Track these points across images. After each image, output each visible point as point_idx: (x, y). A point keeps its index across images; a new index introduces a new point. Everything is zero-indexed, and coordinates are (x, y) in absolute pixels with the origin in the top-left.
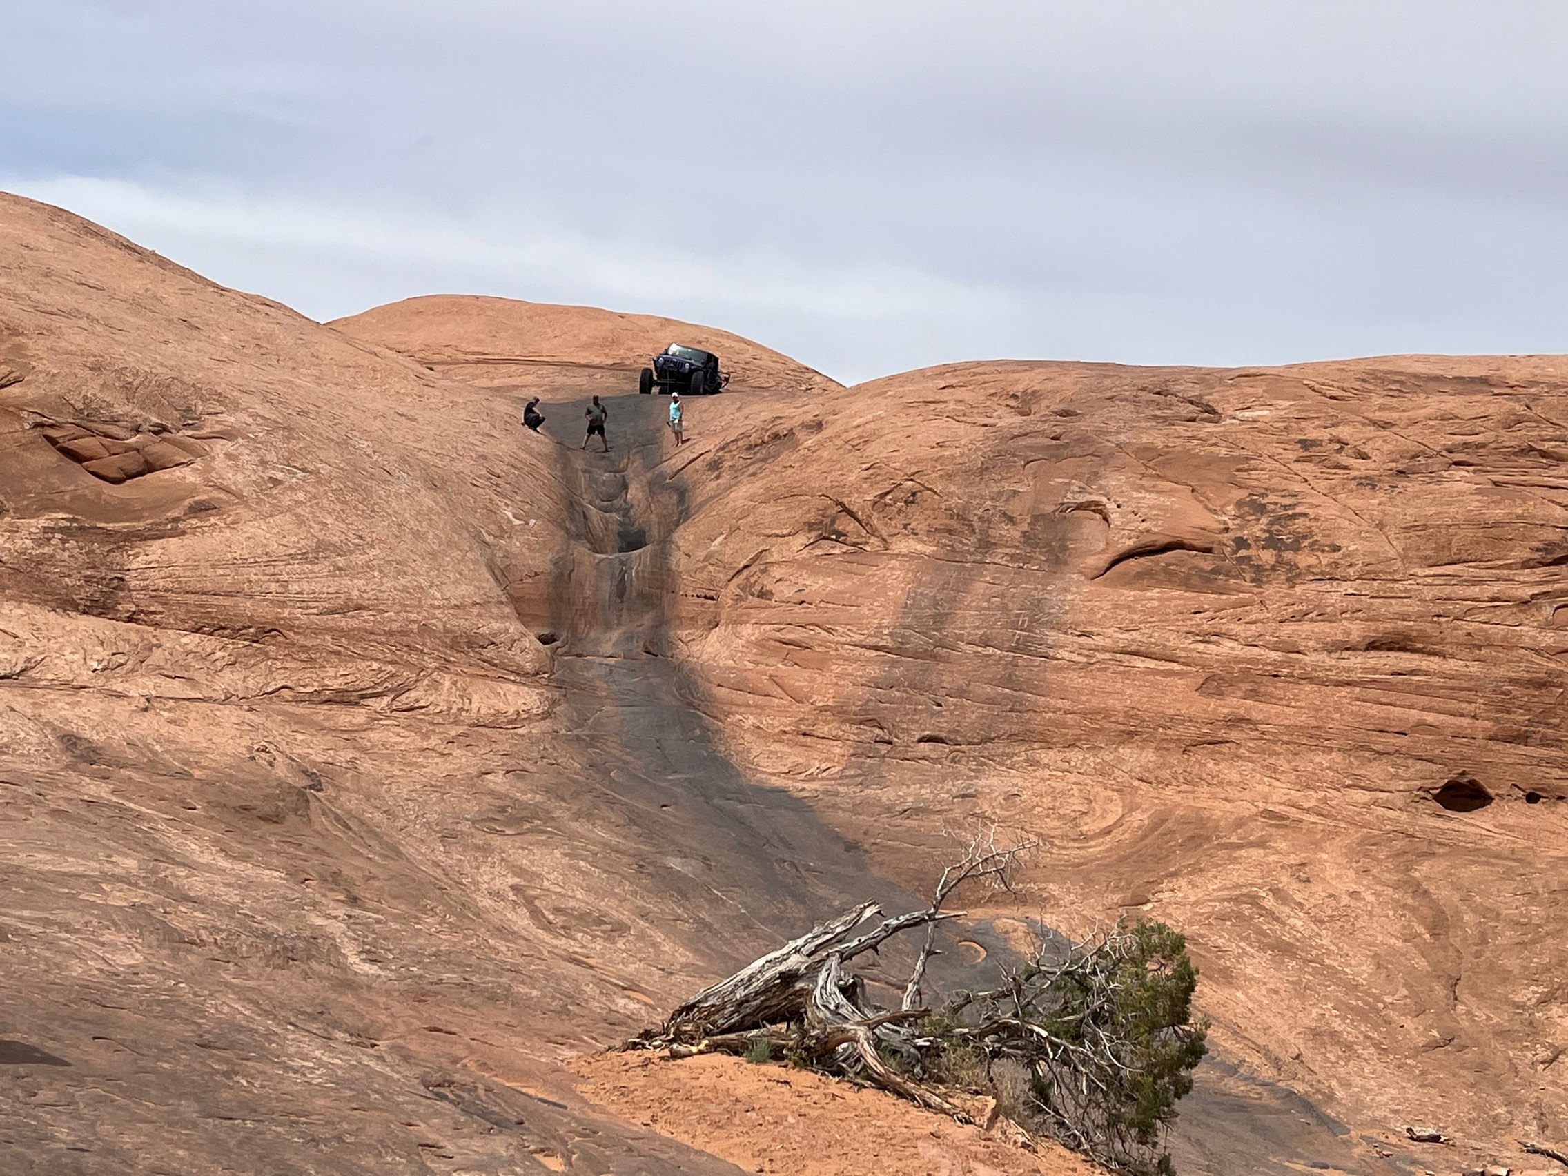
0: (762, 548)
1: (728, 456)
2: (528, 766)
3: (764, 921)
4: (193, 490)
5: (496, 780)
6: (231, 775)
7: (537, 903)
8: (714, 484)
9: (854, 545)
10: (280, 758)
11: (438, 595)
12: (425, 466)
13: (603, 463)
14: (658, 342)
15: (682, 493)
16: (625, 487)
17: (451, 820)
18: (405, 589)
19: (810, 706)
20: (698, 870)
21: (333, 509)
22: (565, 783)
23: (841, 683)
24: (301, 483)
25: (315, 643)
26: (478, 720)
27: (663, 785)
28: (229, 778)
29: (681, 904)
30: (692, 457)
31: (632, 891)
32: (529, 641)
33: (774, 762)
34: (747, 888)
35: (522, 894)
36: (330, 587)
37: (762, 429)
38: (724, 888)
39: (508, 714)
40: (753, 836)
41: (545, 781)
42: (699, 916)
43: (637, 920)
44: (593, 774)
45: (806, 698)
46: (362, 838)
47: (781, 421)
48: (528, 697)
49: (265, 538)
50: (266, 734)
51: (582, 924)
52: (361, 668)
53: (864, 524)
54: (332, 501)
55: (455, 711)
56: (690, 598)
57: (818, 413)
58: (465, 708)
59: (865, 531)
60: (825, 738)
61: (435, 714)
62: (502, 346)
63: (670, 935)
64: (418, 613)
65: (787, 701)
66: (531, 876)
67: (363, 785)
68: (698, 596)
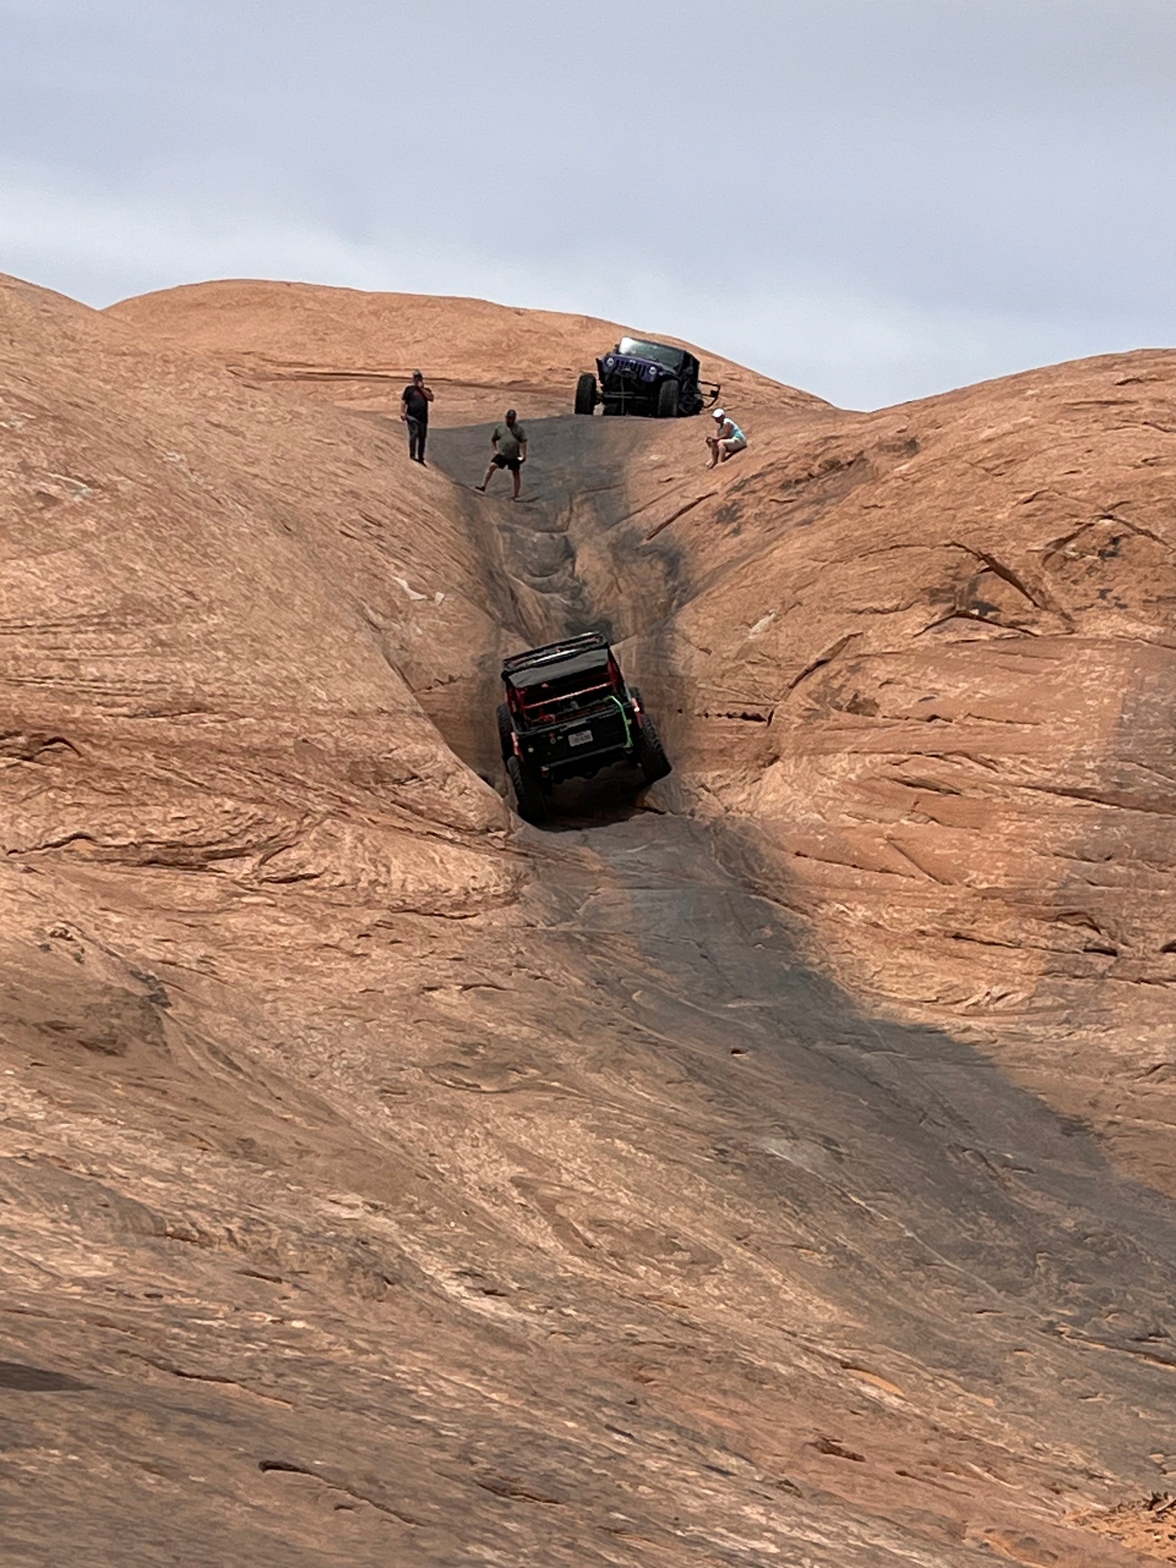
0: (847, 632)
1: (749, 499)
2: (497, 978)
3: (947, 1251)
5: (448, 999)
6: (18, 972)
7: (560, 1210)
8: (734, 541)
9: (1012, 625)
10: (90, 950)
11: (322, 694)
12: (269, 501)
13: (528, 518)
14: (581, 351)
15: (673, 560)
16: (569, 553)
17: (388, 1065)
18: (268, 682)
19: (965, 889)
20: (820, 1162)
21: (143, 548)
22: (565, 1009)
23: (1018, 850)
24: (88, 503)
25: (128, 764)
26: (404, 901)
27: (724, 1017)
28: (18, 977)
29: (800, 1220)
30: (684, 503)
31: (713, 1195)
32: (468, 778)
33: (908, 983)
34: (908, 1194)
35: (532, 1193)
36: (147, 672)
37: (807, 455)
38: (869, 1194)
39: (451, 893)
40: (898, 1106)
41: (531, 1004)
42: (835, 1242)
43: (731, 1245)
44: (605, 995)
45: (956, 876)
46: (263, 1084)
47: (839, 443)
48: (479, 868)
49: (39, 588)
50: (60, 910)
51: (642, 1250)
52: (206, 808)
53: (1028, 591)
54: (140, 535)
55: (366, 885)
56: (715, 719)
57: (904, 427)
58: (381, 880)
59: (1031, 603)
60: (994, 944)
61: (332, 888)
62: (335, 355)
63: (793, 1273)
64: (293, 720)
65: (922, 881)
66: (540, 1164)
67: (232, 1000)
68: (730, 716)
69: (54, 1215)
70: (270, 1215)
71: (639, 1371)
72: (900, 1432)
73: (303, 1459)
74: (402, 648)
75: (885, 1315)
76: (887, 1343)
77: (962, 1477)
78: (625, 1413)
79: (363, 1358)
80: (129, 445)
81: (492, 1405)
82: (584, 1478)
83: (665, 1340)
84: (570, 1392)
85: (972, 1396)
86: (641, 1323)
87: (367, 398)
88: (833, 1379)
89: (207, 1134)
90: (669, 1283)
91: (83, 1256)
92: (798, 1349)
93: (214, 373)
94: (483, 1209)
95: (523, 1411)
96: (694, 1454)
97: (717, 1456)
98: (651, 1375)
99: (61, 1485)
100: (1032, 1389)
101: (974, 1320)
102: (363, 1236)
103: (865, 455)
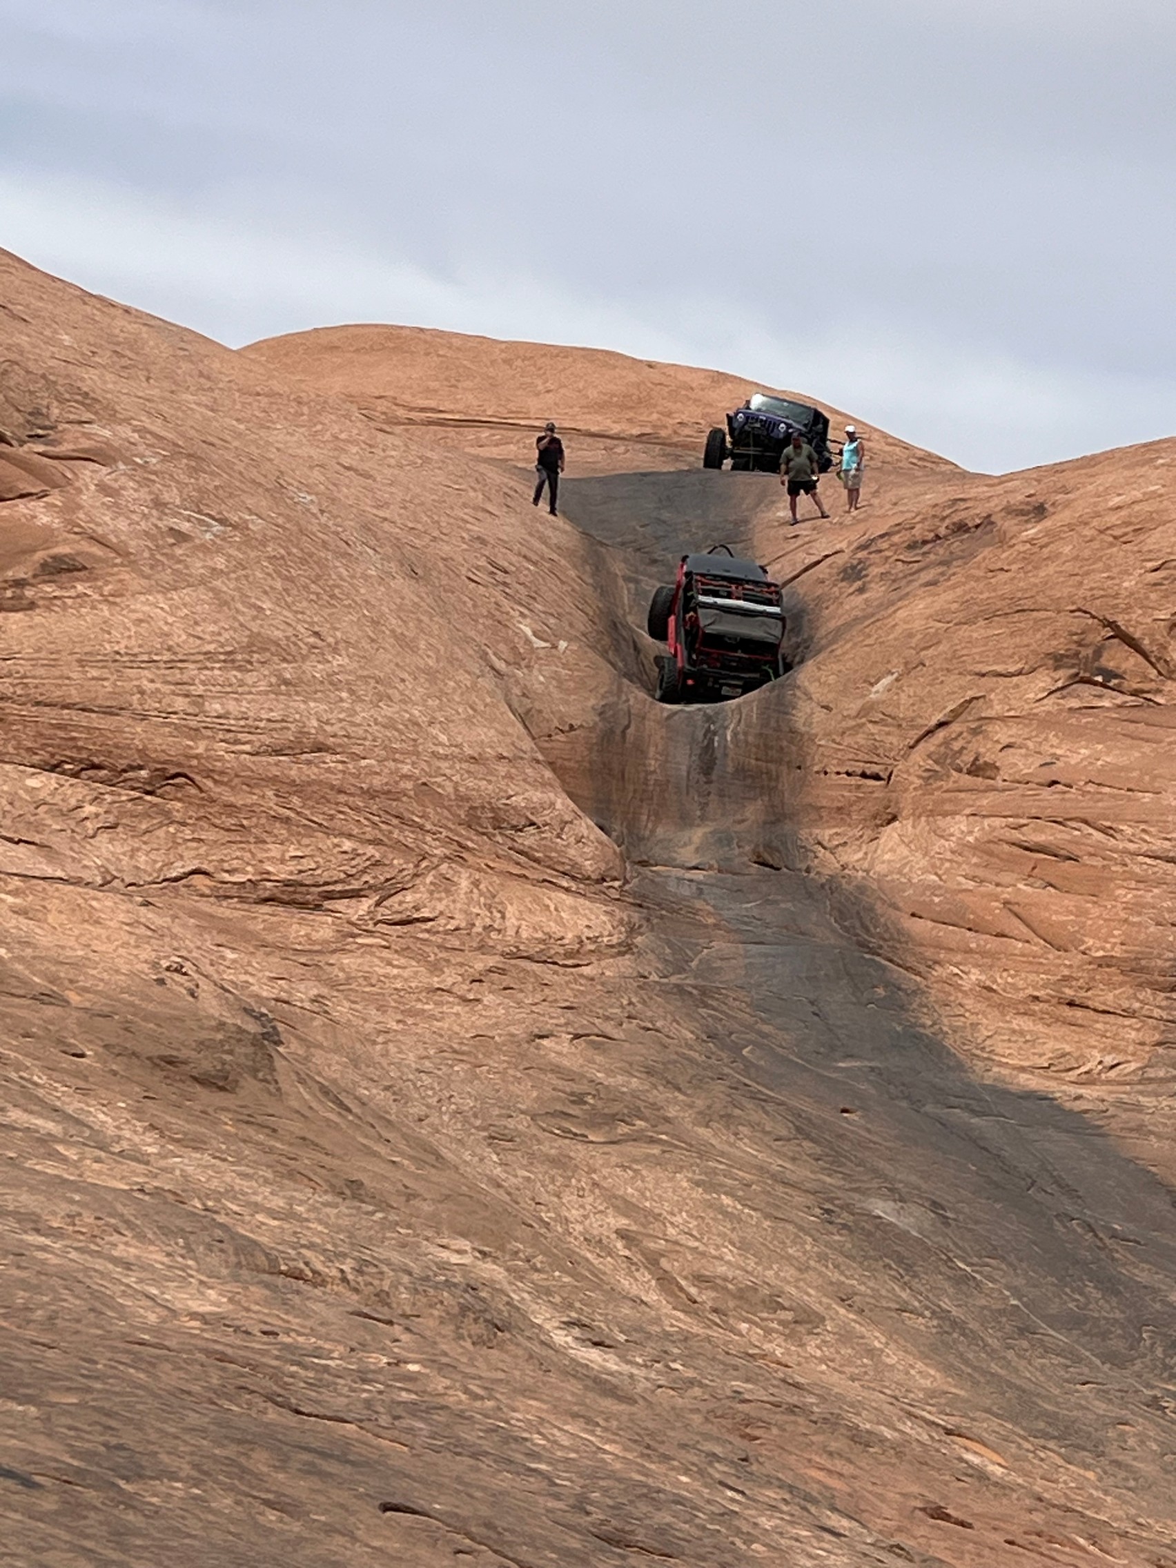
0: (970, 694)
1: (875, 558)
2: (609, 1028)
3: (1052, 1321)
4: (48, 537)
5: (558, 1048)
6: (132, 1005)
7: (664, 1263)
8: (859, 600)
9: (1135, 693)
10: (203, 983)
11: (443, 738)
12: (398, 544)
17: (496, 1112)
18: (390, 724)
19: (1080, 956)
20: (926, 1225)
21: (271, 587)
22: (676, 1062)
23: (1136, 919)
24: (218, 541)
25: (249, 801)
26: (517, 947)
27: (834, 1075)
28: (132, 1010)
29: (905, 1283)
30: (808, 561)
31: (818, 1255)
32: (586, 826)
33: (1020, 1048)
34: (1015, 1262)
35: (636, 1246)
36: (271, 710)
37: (934, 516)
38: (975, 1260)
39: (566, 941)
40: (1007, 1172)
41: (642, 1055)
42: (939, 1306)
43: (834, 1306)
44: (714, 1049)
45: (1072, 942)
46: (373, 1126)
47: (967, 505)
48: (593, 917)
49: (167, 623)
50: (175, 944)
51: (746, 1307)
52: (324, 848)
53: (1153, 660)
54: (268, 574)
55: (480, 930)
56: (834, 777)
57: (1032, 492)
58: (496, 926)
59: (1155, 672)
60: (1109, 1012)
61: (446, 932)
62: (467, 401)
63: (895, 1337)
64: (413, 763)
65: (1037, 946)
66: (646, 1217)
67: (344, 1041)
68: (848, 774)
69: (169, 1249)
70: (382, 1257)
71: (746, 1427)
72: (1005, 1501)
73: (422, 1502)
74: (524, 695)
75: (988, 1383)
76: (988, 1411)
77: (1067, 1549)
78: (737, 1470)
79: (478, 1404)
80: (260, 485)
81: (605, 1456)
82: (697, 1533)
83: (772, 1399)
84: (683, 1446)
85: (1072, 1467)
86: (747, 1381)
87: (496, 445)
88: (937, 1445)
89: (315, 1174)
90: (770, 1341)
91: (199, 1291)
92: (901, 1414)
93: (347, 416)
94: (587, 1260)
95: (638, 1464)
96: (806, 1514)
97: (829, 1517)
98: (757, 1433)
99: (183, 1518)
100: (1135, 1463)
101: (1077, 1391)
102: (472, 1283)
103: (993, 519)
